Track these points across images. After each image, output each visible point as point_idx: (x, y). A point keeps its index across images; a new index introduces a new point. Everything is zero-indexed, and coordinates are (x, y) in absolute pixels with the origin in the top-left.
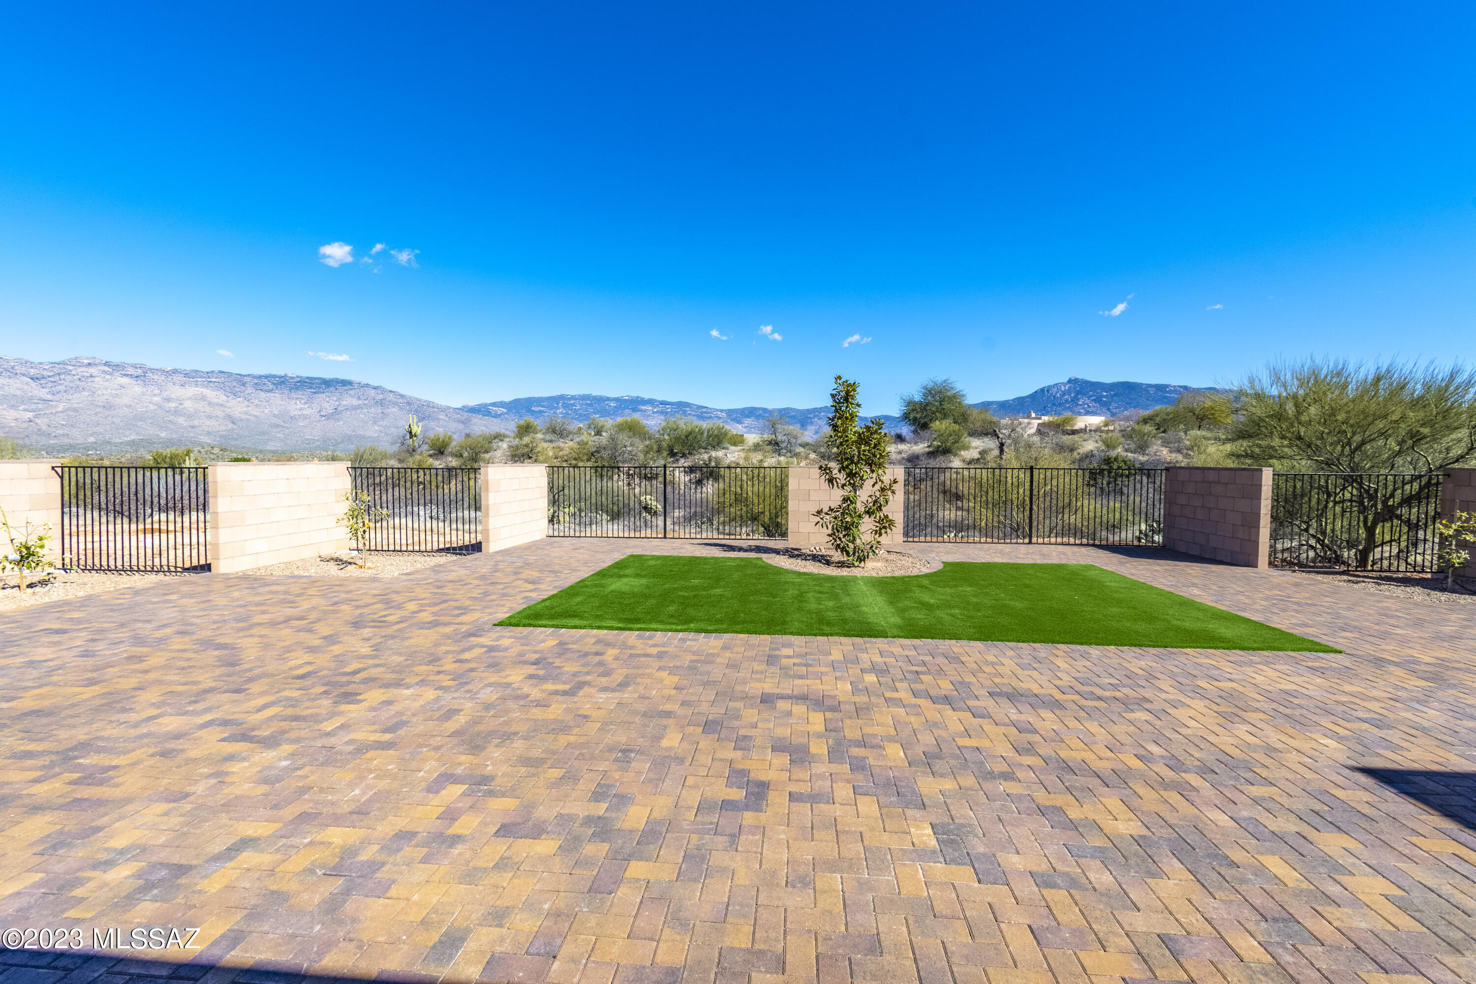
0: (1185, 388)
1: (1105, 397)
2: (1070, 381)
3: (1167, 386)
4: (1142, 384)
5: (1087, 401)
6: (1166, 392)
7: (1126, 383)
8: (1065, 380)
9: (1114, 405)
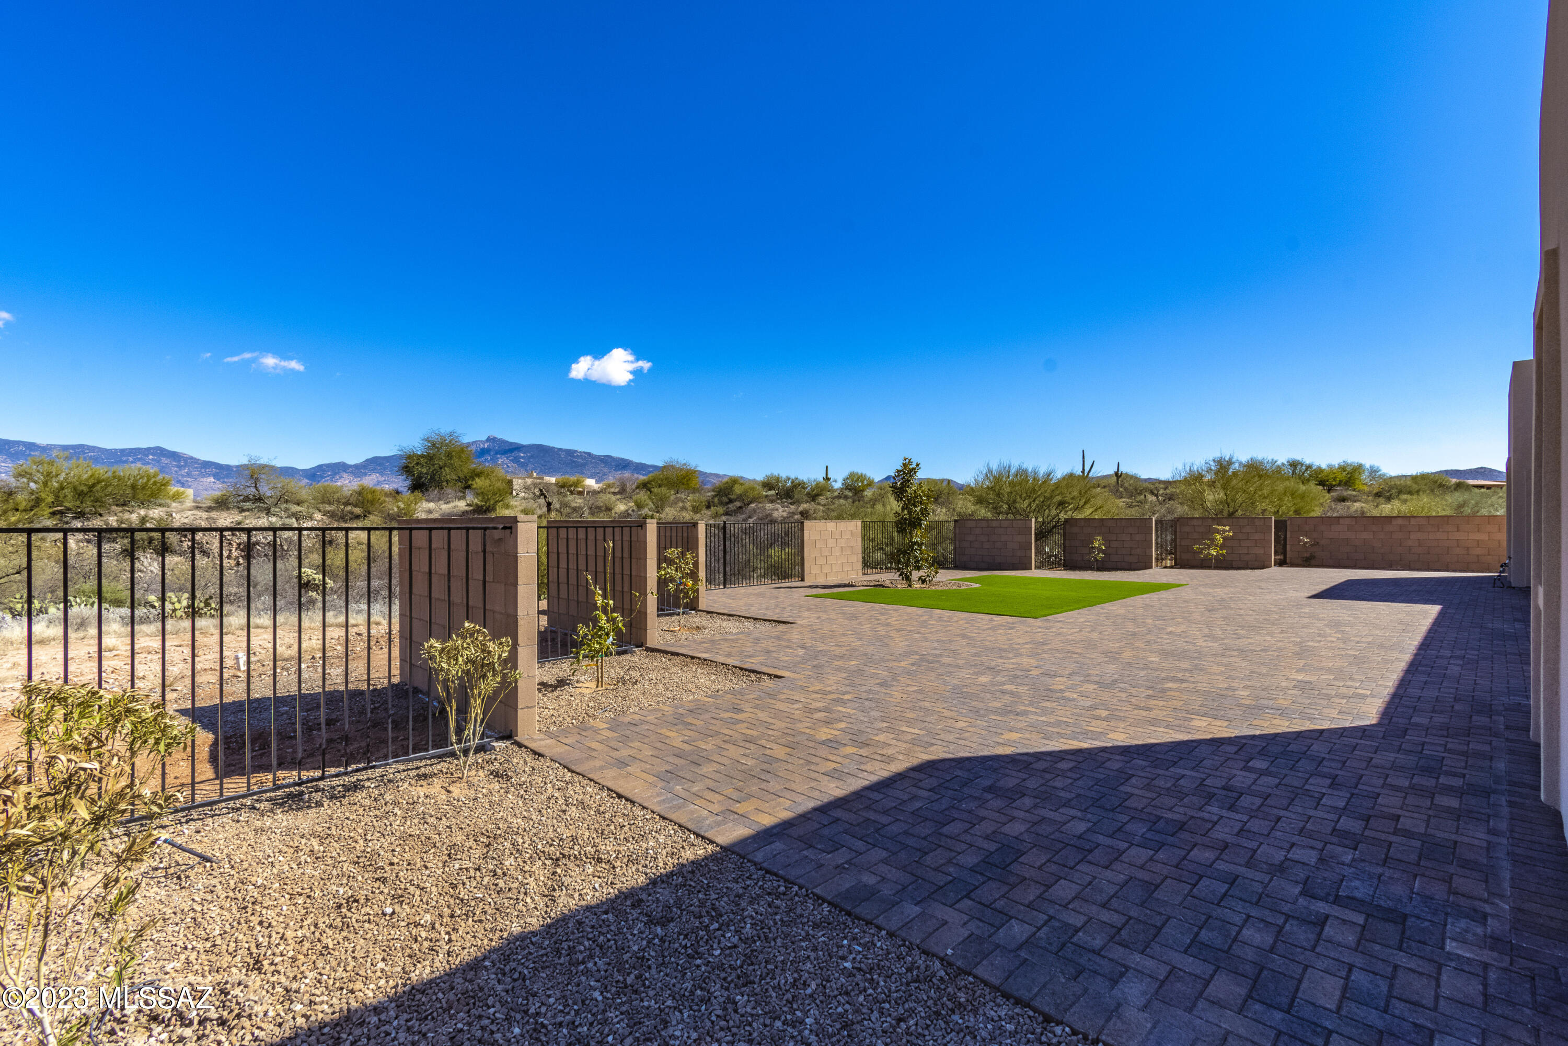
0: (589, 454)
1: (523, 458)
2: (489, 439)
3: (575, 451)
4: (554, 448)
5: (506, 461)
6: (574, 457)
7: (541, 445)
8: (484, 438)
9: (531, 466)
